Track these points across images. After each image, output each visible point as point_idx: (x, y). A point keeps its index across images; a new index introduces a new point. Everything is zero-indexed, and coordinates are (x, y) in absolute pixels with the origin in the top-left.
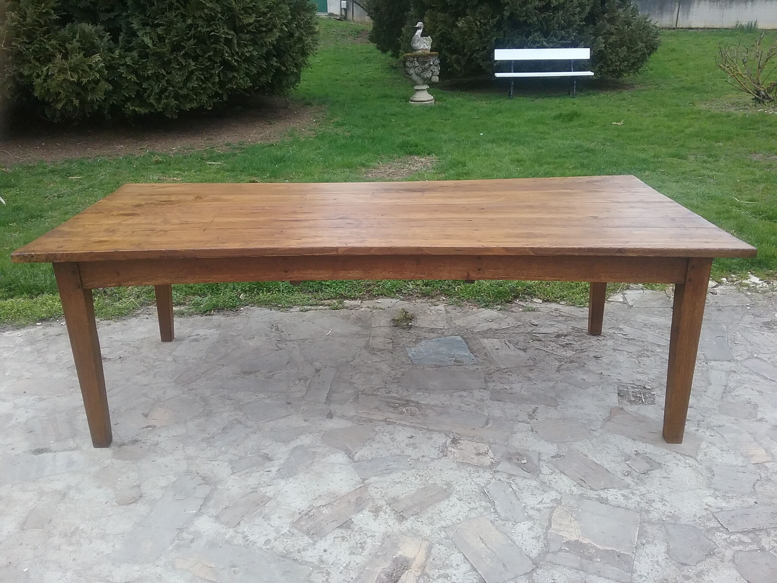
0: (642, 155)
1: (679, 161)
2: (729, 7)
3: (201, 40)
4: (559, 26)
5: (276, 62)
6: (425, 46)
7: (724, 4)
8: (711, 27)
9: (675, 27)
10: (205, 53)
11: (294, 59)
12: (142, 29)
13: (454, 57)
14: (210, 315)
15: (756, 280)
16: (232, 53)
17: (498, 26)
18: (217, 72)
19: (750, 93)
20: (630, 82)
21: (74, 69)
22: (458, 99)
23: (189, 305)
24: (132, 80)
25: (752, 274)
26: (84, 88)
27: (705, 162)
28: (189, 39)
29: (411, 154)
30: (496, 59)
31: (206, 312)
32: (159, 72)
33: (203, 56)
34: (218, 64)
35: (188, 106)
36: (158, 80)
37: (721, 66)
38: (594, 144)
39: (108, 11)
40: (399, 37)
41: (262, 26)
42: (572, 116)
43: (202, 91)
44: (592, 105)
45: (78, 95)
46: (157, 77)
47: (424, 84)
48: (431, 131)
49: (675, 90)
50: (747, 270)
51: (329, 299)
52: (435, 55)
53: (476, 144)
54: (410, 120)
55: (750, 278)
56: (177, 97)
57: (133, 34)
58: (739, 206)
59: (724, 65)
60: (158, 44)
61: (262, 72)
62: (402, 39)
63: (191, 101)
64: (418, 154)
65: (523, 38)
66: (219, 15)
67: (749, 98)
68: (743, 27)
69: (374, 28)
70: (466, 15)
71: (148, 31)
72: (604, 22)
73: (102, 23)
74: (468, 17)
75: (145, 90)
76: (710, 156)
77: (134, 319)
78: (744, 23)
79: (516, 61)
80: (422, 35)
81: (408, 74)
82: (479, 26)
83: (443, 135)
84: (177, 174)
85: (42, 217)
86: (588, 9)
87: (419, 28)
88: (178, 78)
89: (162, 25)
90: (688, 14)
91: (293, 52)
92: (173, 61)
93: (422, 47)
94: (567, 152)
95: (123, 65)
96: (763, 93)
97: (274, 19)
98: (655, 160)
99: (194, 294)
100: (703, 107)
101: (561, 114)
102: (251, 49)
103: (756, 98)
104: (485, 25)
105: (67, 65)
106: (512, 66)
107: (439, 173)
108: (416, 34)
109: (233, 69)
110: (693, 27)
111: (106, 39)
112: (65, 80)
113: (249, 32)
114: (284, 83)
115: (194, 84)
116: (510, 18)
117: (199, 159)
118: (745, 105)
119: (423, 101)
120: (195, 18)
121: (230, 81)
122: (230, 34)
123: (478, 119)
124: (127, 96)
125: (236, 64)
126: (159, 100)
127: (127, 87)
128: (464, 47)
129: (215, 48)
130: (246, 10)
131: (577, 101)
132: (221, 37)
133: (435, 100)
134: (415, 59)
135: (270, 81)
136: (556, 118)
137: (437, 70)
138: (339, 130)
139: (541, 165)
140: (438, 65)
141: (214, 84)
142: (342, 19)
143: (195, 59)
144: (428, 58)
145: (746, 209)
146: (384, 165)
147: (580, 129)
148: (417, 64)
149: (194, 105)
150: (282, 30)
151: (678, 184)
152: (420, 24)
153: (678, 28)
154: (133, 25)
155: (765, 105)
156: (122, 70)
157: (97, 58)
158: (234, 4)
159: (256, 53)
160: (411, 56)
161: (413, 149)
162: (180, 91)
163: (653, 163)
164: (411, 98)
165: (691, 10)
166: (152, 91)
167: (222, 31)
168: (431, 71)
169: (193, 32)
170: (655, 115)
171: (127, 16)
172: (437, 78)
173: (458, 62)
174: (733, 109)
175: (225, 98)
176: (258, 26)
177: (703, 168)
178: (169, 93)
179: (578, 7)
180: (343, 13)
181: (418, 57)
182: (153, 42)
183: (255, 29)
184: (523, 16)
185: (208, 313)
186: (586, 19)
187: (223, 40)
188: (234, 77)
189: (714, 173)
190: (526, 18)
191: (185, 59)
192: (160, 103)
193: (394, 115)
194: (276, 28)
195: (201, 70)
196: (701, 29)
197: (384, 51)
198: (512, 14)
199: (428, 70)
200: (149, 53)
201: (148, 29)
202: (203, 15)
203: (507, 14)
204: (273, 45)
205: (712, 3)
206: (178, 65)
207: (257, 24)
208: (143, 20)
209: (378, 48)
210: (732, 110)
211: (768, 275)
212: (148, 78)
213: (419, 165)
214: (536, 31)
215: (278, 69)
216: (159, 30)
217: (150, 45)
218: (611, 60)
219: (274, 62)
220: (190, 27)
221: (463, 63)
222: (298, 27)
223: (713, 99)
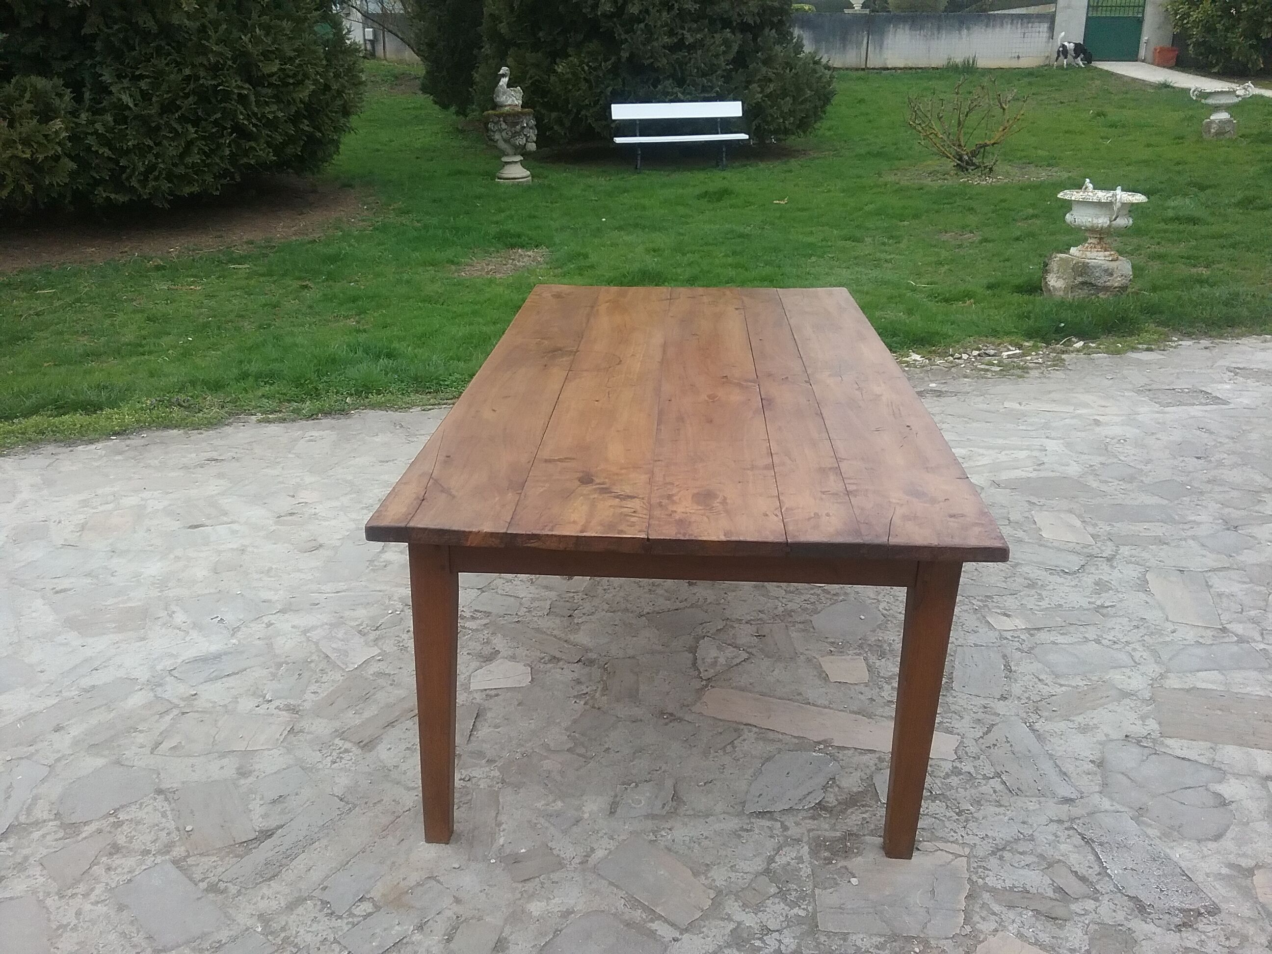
0: (811, 239)
1: (853, 244)
2: (938, 38)
3: (203, 96)
4: (698, 71)
5: (308, 126)
6: (513, 101)
7: (929, 33)
8: (914, 66)
9: (864, 67)
10: (209, 116)
11: (333, 121)
12: (116, 83)
13: (554, 115)
14: (317, 419)
15: (918, 357)
16: (248, 115)
17: (615, 71)
18: (227, 142)
19: (949, 158)
20: (800, 148)
21: (26, 142)
22: (564, 174)
23: (287, 412)
24: (106, 155)
25: (913, 352)
26: (39, 169)
27: (884, 244)
28: (187, 96)
29: (513, 246)
30: (614, 118)
31: (311, 416)
32: (144, 144)
33: (206, 120)
34: (229, 130)
35: (187, 190)
36: (143, 156)
37: (911, 123)
38: (749, 228)
39: (64, 58)
40: (472, 87)
41: (289, 77)
42: (722, 194)
43: (206, 169)
44: (748, 179)
45: (30, 177)
46: (141, 150)
47: (515, 154)
48: (535, 217)
49: (859, 157)
50: (908, 348)
51: (452, 399)
52: (529, 114)
53: (598, 232)
54: (503, 205)
55: (911, 356)
56: (170, 177)
57: (104, 90)
58: (914, 290)
59: (914, 122)
60: (140, 104)
61: (291, 140)
62: (475, 90)
63: (190, 183)
64: (522, 247)
65: (649, 87)
66: (230, 63)
67: (951, 164)
68: (957, 65)
69: (427, 72)
70: (568, 56)
71: (126, 85)
72: (758, 64)
73: (59, 75)
74: (571, 59)
75: (123, 169)
76: (892, 237)
77: (227, 427)
78: (959, 60)
79: (641, 121)
80: (509, 85)
81: (492, 140)
82: (588, 72)
83: (552, 222)
84: (191, 282)
85: (31, 339)
86: (735, 48)
87: (503, 76)
88: (172, 150)
89: (148, 77)
90: (881, 48)
91: (331, 111)
92: (163, 127)
93: (509, 103)
94: (715, 239)
95: (92, 134)
96: (966, 157)
97: (304, 66)
98: (824, 243)
99: (289, 401)
100: (890, 178)
101: (706, 192)
102: (274, 108)
103: (958, 165)
104: (595, 69)
105: (15, 137)
106: (638, 127)
107: (555, 268)
108: (501, 83)
109: (249, 136)
110: (890, 66)
111: (67, 98)
112: (14, 157)
113: (270, 85)
114: (320, 154)
115: (195, 158)
116: (630, 59)
117: (216, 263)
118: (944, 175)
119: (515, 179)
120: (193, 66)
121: (246, 153)
122: (245, 89)
123: (596, 201)
124: (98, 177)
125: (254, 129)
126: (144, 182)
127: (97, 165)
128: (567, 101)
129: (225, 108)
130: (266, 55)
131: (727, 174)
132: (234, 93)
133: (533, 177)
134: (501, 119)
135: (300, 153)
136: (700, 197)
137: (533, 134)
138: (404, 219)
139: (684, 254)
140: (534, 127)
141: (222, 158)
142: (368, 56)
143: (196, 123)
144: (519, 117)
145: (921, 292)
146: (479, 261)
147: (731, 210)
148: (504, 126)
149: (196, 189)
150: (316, 82)
151: (849, 271)
152: (504, 70)
153: (868, 69)
154: (103, 78)
155: (969, 173)
156: (91, 140)
157: (57, 124)
158: (250, 46)
159: (282, 114)
160: (495, 115)
161: (514, 241)
162: (174, 169)
163: (822, 247)
164: (498, 174)
165: (885, 43)
166: (134, 170)
167: (234, 84)
168: (525, 135)
169: (192, 86)
170: (829, 191)
171: (94, 66)
172: (534, 145)
173: (561, 123)
174: (929, 179)
175: (238, 179)
176: (282, 76)
177: (882, 251)
178: (160, 171)
179: (722, 45)
180: (369, 47)
181: (506, 116)
182: (134, 100)
183: (279, 81)
184: (648, 58)
185: (315, 416)
186: (734, 61)
187: (235, 97)
188: (251, 148)
189: (892, 256)
190: (652, 60)
191: (181, 124)
192: (144, 187)
193: (479, 197)
194: (309, 79)
195: (204, 138)
196: (900, 69)
197: (445, 107)
198: (632, 55)
199: (521, 135)
200: (127, 117)
201: (126, 83)
202: (205, 63)
203: (625, 55)
204: (304, 103)
205: (914, 32)
206: (171, 133)
207: (280, 73)
208: (118, 69)
209: (436, 103)
210: (928, 181)
211: (930, 352)
212: (128, 152)
213: (525, 260)
214: (668, 78)
215: (311, 137)
216: (143, 85)
217: (131, 105)
218: (772, 116)
219: (305, 126)
220: (188, 79)
221: (568, 124)
222: (337, 76)
223: (906, 168)
